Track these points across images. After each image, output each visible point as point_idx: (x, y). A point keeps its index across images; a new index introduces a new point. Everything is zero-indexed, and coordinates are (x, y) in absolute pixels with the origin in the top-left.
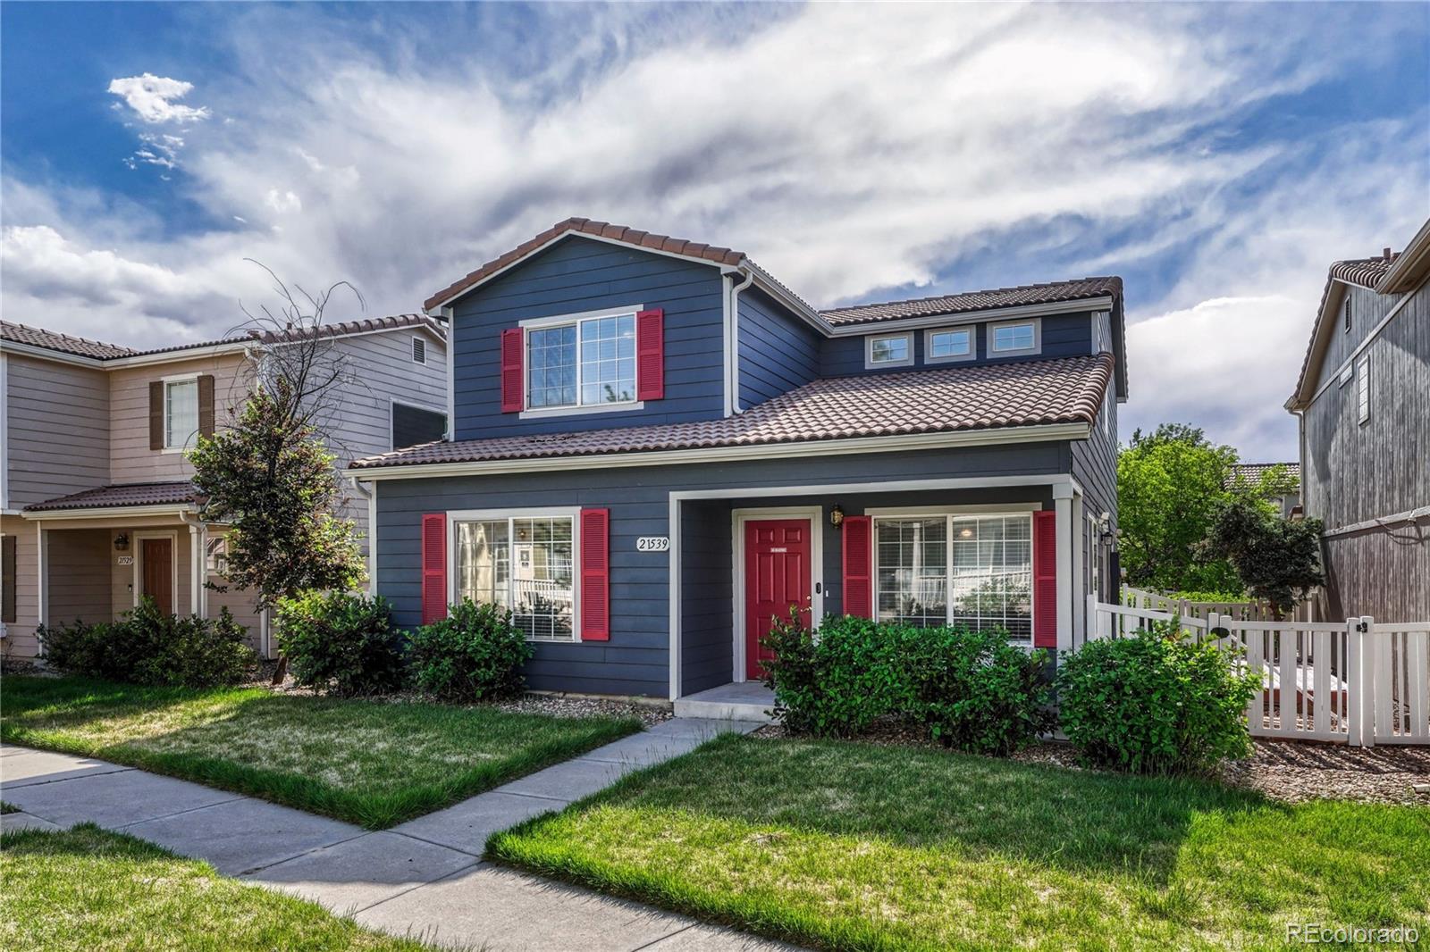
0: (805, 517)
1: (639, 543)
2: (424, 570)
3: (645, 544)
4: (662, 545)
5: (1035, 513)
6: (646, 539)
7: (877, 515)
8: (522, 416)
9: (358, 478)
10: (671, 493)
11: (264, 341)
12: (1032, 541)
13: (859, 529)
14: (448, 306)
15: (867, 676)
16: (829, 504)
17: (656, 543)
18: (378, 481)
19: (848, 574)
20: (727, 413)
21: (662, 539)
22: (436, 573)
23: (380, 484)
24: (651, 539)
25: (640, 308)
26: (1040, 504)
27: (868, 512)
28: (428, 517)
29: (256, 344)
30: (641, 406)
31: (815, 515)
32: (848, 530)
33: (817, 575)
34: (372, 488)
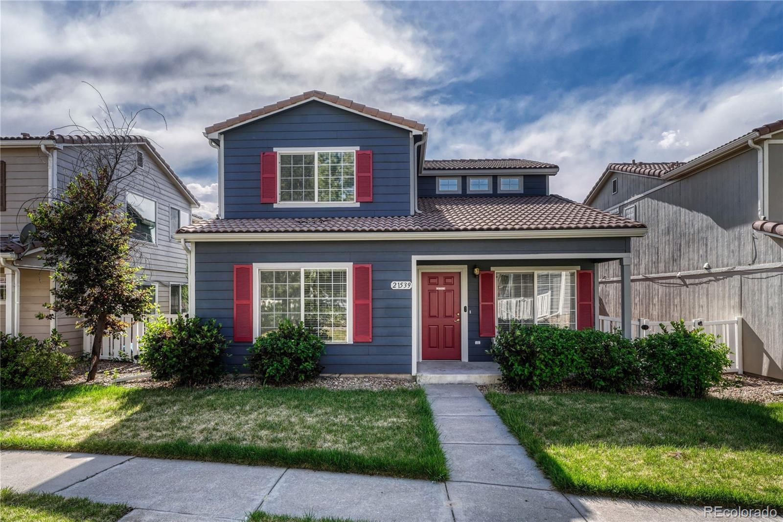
0: (459, 271)
1: (392, 285)
2: (235, 300)
3: (396, 285)
4: (407, 286)
5: (577, 271)
6: (397, 282)
7: (497, 271)
8: (275, 206)
9: (185, 239)
10: (413, 256)
11: (57, 142)
12: (576, 285)
13: (488, 279)
14: (221, 134)
15: (562, 356)
16: (472, 265)
17: (403, 284)
18: (196, 242)
19: (482, 302)
20: (412, 213)
21: (407, 282)
22: (244, 302)
23: (197, 244)
24: (400, 282)
25: (358, 148)
26: (579, 267)
27: (492, 269)
28: (239, 266)
29: (51, 142)
30: (358, 205)
31: (464, 270)
32: (482, 278)
33: (465, 302)
34: (191, 247)
